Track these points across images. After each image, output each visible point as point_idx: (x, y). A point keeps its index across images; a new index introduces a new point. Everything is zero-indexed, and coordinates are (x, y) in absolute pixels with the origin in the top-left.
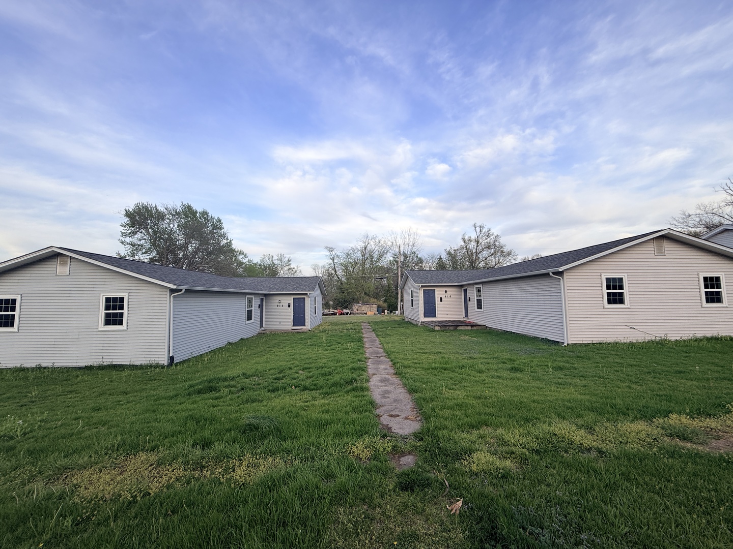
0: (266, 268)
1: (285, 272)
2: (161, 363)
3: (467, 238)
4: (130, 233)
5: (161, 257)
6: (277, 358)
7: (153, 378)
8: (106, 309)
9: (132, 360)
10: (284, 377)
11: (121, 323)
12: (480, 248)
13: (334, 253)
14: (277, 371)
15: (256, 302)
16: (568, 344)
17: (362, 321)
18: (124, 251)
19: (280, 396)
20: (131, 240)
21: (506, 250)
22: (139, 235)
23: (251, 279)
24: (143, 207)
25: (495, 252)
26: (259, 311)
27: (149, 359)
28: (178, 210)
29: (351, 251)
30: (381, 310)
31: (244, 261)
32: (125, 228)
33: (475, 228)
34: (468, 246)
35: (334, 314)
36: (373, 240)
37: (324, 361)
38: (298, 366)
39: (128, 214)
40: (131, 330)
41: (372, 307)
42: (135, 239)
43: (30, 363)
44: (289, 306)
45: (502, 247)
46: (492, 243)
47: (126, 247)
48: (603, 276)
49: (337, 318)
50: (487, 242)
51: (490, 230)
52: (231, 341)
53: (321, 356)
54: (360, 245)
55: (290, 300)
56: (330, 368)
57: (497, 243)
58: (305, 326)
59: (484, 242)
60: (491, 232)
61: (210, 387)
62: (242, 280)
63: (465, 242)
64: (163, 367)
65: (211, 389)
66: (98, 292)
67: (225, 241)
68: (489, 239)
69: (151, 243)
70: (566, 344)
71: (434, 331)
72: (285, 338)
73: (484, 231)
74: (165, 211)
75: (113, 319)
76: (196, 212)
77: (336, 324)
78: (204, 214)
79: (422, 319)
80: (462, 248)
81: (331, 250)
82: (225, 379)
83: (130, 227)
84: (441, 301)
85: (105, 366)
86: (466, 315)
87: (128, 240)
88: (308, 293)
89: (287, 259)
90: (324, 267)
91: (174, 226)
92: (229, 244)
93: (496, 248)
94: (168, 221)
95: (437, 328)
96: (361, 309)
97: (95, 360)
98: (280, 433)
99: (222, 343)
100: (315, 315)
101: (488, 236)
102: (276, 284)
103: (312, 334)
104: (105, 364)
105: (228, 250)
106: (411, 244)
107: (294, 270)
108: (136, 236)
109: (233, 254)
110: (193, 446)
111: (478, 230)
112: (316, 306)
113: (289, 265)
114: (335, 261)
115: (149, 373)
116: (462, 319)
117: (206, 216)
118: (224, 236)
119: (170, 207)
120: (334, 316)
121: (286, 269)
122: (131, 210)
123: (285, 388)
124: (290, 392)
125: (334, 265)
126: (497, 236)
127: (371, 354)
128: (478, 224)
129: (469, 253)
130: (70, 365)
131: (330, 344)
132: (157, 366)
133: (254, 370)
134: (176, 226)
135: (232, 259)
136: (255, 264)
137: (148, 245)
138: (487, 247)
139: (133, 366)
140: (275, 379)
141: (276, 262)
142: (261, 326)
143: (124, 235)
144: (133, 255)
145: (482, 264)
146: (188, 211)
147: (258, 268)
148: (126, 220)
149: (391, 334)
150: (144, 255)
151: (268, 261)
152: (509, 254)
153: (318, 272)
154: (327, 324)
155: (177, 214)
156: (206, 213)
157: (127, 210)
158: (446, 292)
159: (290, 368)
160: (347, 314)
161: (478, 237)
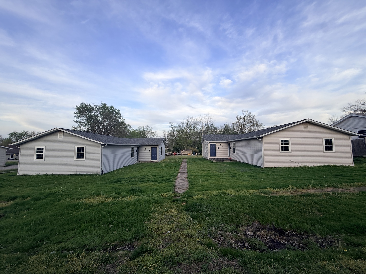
0: (140, 132)
1: (150, 134)
2: (98, 173)
3: (239, 117)
4: (78, 117)
5: (92, 128)
6: (144, 172)
7: (96, 178)
8: (77, 152)
9: (88, 172)
10: (145, 178)
11: (83, 158)
12: (246, 122)
13: (173, 125)
14: (143, 176)
15: (135, 149)
16: (264, 168)
17: (184, 158)
18: (76, 125)
19: (143, 183)
20: (79, 120)
21: (259, 123)
22: (82, 118)
23: (133, 139)
24: (84, 105)
25: (253, 124)
26: (137, 153)
27: (94, 172)
28: (100, 106)
29: (182, 124)
30: (194, 153)
31: (130, 129)
32: (76, 115)
33: (243, 112)
34: (239, 121)
35: (172, 155)
36: (191, 119)
37: (161, 173)
38: (151, 175)
39: (78, 108)
40: (87, 160)
41: (190, 151)
42: (80, 120)
43: (50, 173)
44: (150, 151)
45: (257, 122)
46: (252, 119)
47: (77, 123)
48: (280, 139)
49: (173, 156)
50: (249, 119)
51: (251, 113)
52: (125, 166)
53: (161, 171)
54: (185, 121)
55: (150, 148)
56: (163, 175)
57: (254, 120)
58: (157, 160)
59: (247, 119)
60: (251, 114)
61: (118, 181)
62: (129, 139)
63: (238, 120)
64: (99, 175)
65: (119, 181)
66: (74, 145)
67: (121, 120)
68: (250, 118)
69: (88, 121)
70: (263, 168)
71: (213, 162)
72: (147, 165)
73: (247, 114)
74: (94, 106)
75: (80, 156)
76: (108, 107)
77: (172, 159)
78: (112, 107)
79: (209, 157)
80: (236, 122)
81: (172, 123)
82: (123, 179)
83: (78, 114)
84: (218, 149)
85: (77, 174)
86: (230, 156)
87: (78, 120)
88: (158, 145)
89: (150, 128)
90: (168, 131)
91: (98, 113)
92: (123, 122)
93: (253, 122)
94: (96, 111)
95: (214, 161)
96: (185, 152)
97: (73, 172)
98: (141, 191)
99: (121, 167)
100: (162, 155)
101: (250, 116)
102: (144, 141)
103: (159, 163)
104: (77, 173)
105: (123, 124)
106: (209, 121)
107: (154, 133)
108: (81, 118)
109: (125, 126)
110: (115, 194)
111: (245, 113)
112: (162, 151)
113: (152, 131)
114: (174, 129)
115: (94, 177)
116: (228, 157)
117: (113, 109)
118: (121, 118)
119: (96, 105)
120: (172, 156)
121: (150, 133)
122: (79, 106)
123: (145, 181)
124: (147, 182)
125: (173, 131)
126: (254, 116)
127: (181, 171)
128: (245, 110)
129: (240, 125)
130: (64, 174)
131: (166, 167)
132: (97, 174)
133: (134, 176)
134: (99, 113)
135: (124, 128)
136: (135, 131)
137: (86, 122)
138: (249, 122)
139: (88, 174)
140: (142, 179)
141: (145, 130)
142: (138, 160)
143: (75, 118)
144: (80, 127)
145: (246, 131)
146: (105, 107)
147: (137, 132)
148: (77, 111)
149: (194, 163)
150: (85, 127)
151: (141, 129)
152: (260, 125)
153: (166, 134)
154: (167, 159)
155: (100, 108)
156: (113, 107)
157: (77, 106)
158: (220, 145)
159: (148, 175)
160: (178, 154)
161: (244, 117)
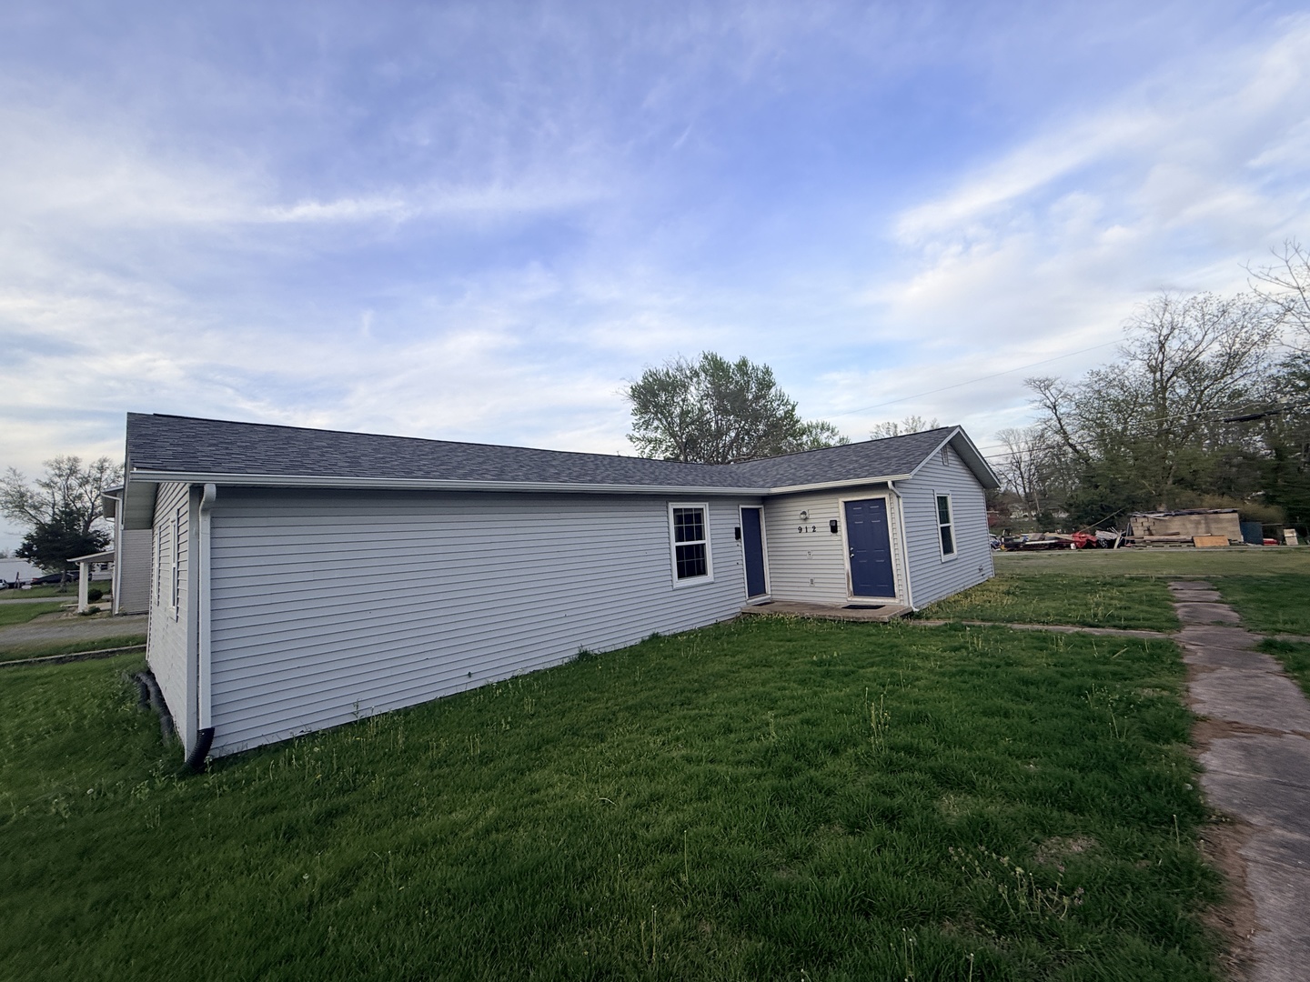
4: (643, 423)
13: (1053, 391)
15: (720, 522)
17: (1173, 572)
26: (736, 546)
30: (1256, 529)
32: (635, 417)
35: (1061, 545)
39: (636, 394)
41: (1217, 521)
44: (834, 529)
49: (1072, 556)
52: (589, 648)
55: (836, 509)
58: (893, 595)
76: (729, 366)
78: (741, 365)
83: (641, 413)
87: (641, 434)
88: (889, 480)
96: (1167, 528)
100: (947, 557)
112: (951, 522)
114: (1061, 410)
117: (744, 368)
120: (1055, 552)
122: (638, 387)
125: (1059, 420)
143: (636, 427)
146: (716, 368)
148: (634, 404)
156: (744, 363)
157: (633, 386)
160: (1111, 544)
